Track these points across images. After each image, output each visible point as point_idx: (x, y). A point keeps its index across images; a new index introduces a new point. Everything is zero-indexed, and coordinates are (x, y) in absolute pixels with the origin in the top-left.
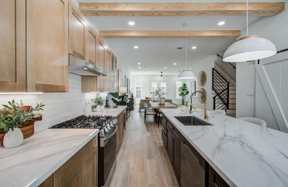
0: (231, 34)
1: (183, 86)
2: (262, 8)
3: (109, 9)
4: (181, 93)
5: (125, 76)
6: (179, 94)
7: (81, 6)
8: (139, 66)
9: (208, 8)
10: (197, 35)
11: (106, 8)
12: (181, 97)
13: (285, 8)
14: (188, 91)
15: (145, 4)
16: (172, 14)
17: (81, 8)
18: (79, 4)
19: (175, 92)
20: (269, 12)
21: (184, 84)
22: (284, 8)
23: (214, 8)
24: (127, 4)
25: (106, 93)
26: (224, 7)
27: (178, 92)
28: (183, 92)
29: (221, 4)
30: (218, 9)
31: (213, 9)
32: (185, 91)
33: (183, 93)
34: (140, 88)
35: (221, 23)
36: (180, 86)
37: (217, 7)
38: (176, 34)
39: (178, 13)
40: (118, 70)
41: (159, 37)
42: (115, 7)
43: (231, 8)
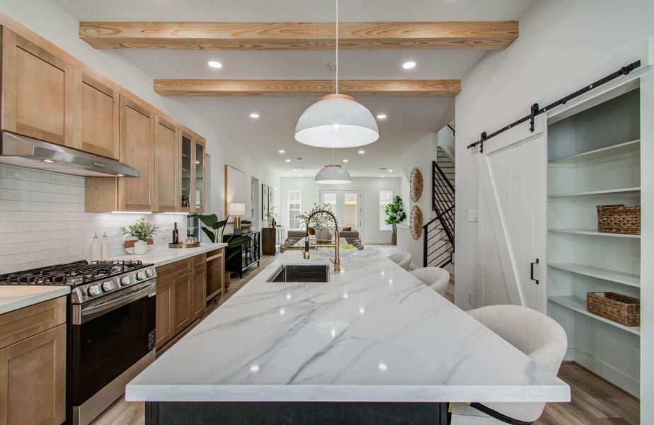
0: (439, 88)
1: (396, 203)
2: (468, 33)
3: (142, 36)
4: (389, 217)
5: (254, 180)
6: (387, 221)
7: (84, 30)
8: (284, 157)
9: (353, 33)
10: (366, 89)
11: (137, 34)
12: (390, 227)
13: (520, 34)
14: (404, 214)
15: (218, 25)
16: (282, 46)
17: (83, 33)
18: (79, 24)
19: (377, 215)
20: (487, 41)
21: (397, 197)
22: (517, 33)
23: (367, 33)
24: (181, 24)
25: (181, 217)
26: (387, 31)
27: (384, 217)
28: (395, 215)
29: (382, 25)
30: (375, 35)
31: (363, 35)
32: (399, 213)
33: (395, 218)
34: (298, 206)
35: (409, 65)
36: (389, 203)
37: (371, 31)
38: (319, 88)
39: (295, 45)
40: (226, 166)
41: (287, 94)
42: (156, 31)
43: (403, 32)
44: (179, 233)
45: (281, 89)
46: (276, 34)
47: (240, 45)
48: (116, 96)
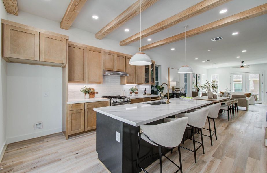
3: (129, 41)
8: (199, 61)
9: (179, 17)
11: (128, 41)
16: (158, 31)
23: (184, 15)
25: (149, 86)
26: (193, 10)
29: (190, 8)
30: (188, 14)
34: (217, 82)
35: (223, 11)
37: (186, 13)
39: (163, 28)
40: (169, 68)
41: (174, 41)
42: (131, 39)
43: (200, 7)
44: (146, 91)
45: (171, 40)
46: (156, 28)
47: (152, 33)
48: (125, 57)
